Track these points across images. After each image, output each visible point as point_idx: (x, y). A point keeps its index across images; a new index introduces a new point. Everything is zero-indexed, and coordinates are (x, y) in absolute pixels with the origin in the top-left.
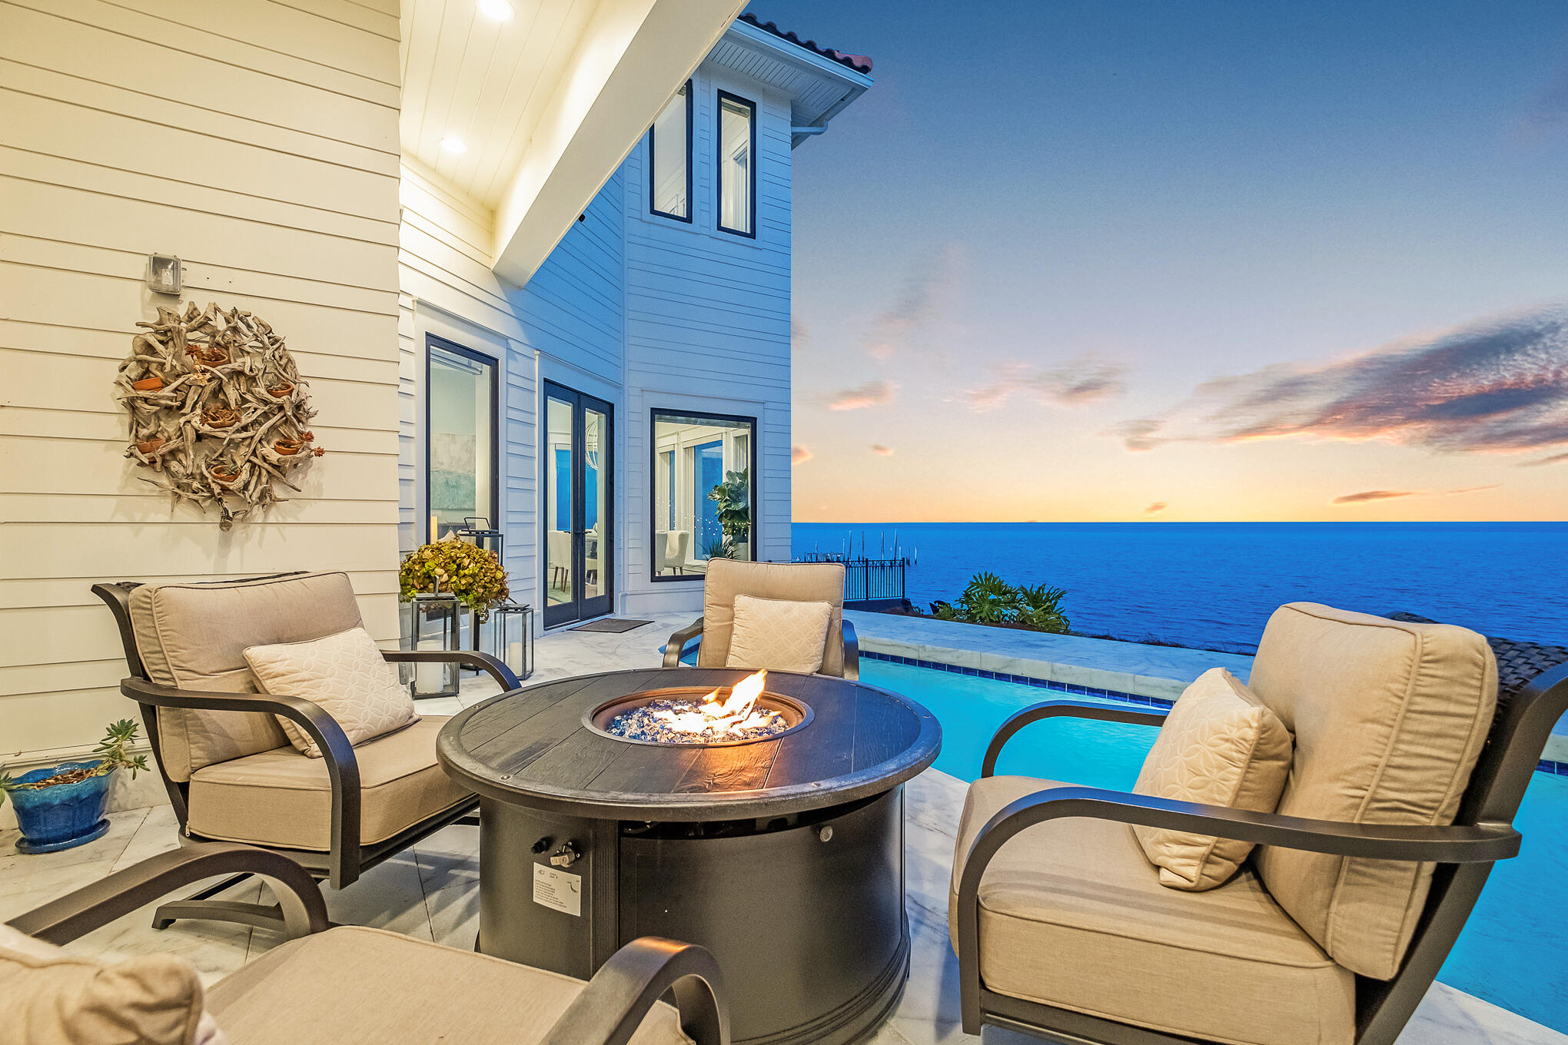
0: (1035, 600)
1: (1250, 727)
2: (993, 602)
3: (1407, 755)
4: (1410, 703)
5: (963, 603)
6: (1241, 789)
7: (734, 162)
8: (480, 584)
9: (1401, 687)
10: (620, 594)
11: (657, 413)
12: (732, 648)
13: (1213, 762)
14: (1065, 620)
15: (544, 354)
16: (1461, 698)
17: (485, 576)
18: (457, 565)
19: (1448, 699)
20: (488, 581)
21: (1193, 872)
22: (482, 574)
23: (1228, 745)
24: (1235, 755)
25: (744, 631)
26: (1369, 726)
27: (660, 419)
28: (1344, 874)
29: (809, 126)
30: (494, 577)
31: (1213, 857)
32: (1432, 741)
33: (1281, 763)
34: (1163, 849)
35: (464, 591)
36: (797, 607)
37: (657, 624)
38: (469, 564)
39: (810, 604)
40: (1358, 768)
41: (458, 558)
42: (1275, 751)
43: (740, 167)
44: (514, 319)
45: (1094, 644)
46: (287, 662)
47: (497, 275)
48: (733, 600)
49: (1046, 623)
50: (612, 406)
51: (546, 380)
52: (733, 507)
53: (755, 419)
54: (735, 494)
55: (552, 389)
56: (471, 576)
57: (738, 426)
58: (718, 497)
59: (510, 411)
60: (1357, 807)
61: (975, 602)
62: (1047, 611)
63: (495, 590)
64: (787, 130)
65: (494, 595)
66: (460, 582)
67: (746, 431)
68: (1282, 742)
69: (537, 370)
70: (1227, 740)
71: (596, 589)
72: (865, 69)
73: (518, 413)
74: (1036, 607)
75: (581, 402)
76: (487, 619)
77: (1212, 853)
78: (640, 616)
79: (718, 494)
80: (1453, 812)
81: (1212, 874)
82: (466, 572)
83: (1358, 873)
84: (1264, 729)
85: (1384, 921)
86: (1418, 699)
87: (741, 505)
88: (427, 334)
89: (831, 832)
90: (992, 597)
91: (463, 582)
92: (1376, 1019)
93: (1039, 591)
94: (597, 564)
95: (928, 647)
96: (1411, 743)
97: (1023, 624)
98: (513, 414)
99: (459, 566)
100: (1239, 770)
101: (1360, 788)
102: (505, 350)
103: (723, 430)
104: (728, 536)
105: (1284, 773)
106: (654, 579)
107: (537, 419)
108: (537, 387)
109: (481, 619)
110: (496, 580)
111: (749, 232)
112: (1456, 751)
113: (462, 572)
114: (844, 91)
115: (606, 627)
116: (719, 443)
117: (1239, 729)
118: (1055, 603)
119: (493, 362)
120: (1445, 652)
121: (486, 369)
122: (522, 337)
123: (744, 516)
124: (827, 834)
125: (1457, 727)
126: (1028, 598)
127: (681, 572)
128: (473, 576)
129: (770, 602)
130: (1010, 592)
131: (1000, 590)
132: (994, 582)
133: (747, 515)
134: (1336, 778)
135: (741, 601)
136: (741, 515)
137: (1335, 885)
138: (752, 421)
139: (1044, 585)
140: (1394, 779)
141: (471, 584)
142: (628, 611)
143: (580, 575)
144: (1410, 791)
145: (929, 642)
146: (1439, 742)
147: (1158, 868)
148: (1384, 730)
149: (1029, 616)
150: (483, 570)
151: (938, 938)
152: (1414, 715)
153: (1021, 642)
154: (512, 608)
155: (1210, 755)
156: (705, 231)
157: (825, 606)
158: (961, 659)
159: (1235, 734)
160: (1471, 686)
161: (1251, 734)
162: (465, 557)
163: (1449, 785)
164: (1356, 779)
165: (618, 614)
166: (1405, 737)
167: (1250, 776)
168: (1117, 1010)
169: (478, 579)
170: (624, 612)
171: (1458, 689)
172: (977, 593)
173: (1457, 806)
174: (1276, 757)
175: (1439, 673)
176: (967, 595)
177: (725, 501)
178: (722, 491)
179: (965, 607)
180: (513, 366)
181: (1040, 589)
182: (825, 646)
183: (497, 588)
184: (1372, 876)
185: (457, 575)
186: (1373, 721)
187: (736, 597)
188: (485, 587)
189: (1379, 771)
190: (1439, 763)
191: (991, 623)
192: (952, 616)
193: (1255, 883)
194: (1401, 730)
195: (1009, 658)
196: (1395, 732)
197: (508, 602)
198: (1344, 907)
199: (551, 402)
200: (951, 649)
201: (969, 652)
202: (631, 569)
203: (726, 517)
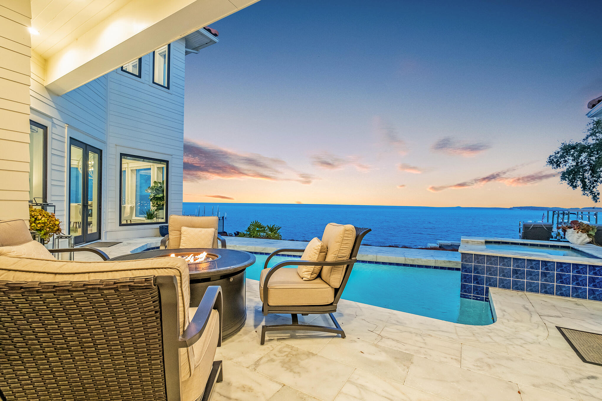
0: (271, 230)
1: (320, 246)
2: (257, 231)
3: (343, 247)
4: (343, 238)
5: (247, 231)
6: (318, 259)
7: (159, 55)
8: (47, 227)
9: (342, 236)
10: (104, 232)
11: (123, 155)
12: (181, 244)
13: (313, 254)
14: (281, 236)
15: (70, 126)
16: (350, 237)
17: (50, 223)
18: (35, 219)
19: (348, 237)
20: (52, 225)
21: (309, 277)
22: (49, 222)
23: (316, 250)
24: (317, 252)
25: (186, 238)
26: (337, 243)
27: (124, 158)
28: (333, 270)
29: (192, 49)
30: (54, 224)
31: (313, 273)
32: (346, 245)
33: (325, 253)
34: (304, 274)
35: (38, 230)
36: (204, 230)
37: (125, 242)
38: (42, 218)
39: (208, 229)
40: (335, 251)
41: (35, 215)
42: (324, 251)
43: (161, 58)
44: (55, 109)
45: (289, 242)
46: (16, 252)
47: (47, 88)
48: (181, 228)
49: (275, 237)
50: (101, 151)
51: (70, 138)
52: (157, 196)
53: (168, 161)
54: (158, 190)
55: (73, 141)
56: (43, 223)
57: (160, 164)
58: (150, 191)
59: (53, 150)
60: (335, 258)
61: (252, 231)
62: (275, 233)
63: (55, 229)
64: (184, 49)
65: (54, 231)
66: (37, 226)
67: (164, 166)
68: (325, 249)
69: (66, 133)
70: (315, 250)
71: (93, 229)
72: (215, 35)
73: (58, 152)
74: (271, 232)
75: (87, 148)
76: (49, 241)
77: (312, 273)
78: (115, 240)
79: (150, 190)
80: (349, 257)
81: (312, 277)
82: (40, 221)
83: (335, 269)
84: (322, 246)
85: (338, 277)
86: (344, 237)
87: (161, 195)
88: (30, 120)
89: (232, 279)
90: (257, 229)
91: (39, 226)
92: (337, 295)
93: (273, 227)
94: (94, 219)
95: (237, 246)
96: (343, 245)
97: (268, 237)
98: (54, 152)
99: (36, 219)
100: (317, 255)
101: (336, 254)
102: (51, 123)
103: (152, 164)
104: (155, 207)
105: (325, 255)
106: (121, 225)
107: (66, 155)
108: (67, 140)
109: (45, 242)
110: (56, 225)
111: (166, 86)
112: (349, 246)
113: (38, 222)
114: (207, 41)
115: (99, 245)
116: (150, 169)
117: (318, 247)
118: (277, 231)
119: (45, 128)
120: (348, 229)
121: (41, 131)
122: (59, 117)
123: (163, 200)
124: (231, 279)
125: (349, 242)
126: (269, 229)
127: (131, 222)
128: (44, 223)
129: (194, 229)
130: (263, 227)
131: (260, 226)
132: (258, 224)
133: (163, 198)
134: (332, 254)
135: (184, 229)
136: (161, 199)
137: (331, 273)
138: (167, 162)
139: (275, 225)
140: (340, 252)
141: (43, 227)
142: (108, 239)
143: (85, 224)
144: (343, 254)
145: (237, 244)
146: (347, 245)
147: (303, 278)
148: (339, 243)
149: (269, 235)
150: (49, 221)
151: (252, 312)
152: (344, 240)
153: (267, 242)
154: (64, 237)
155: (313, 253)
156: (147, 83)
157: (213, 229)
158: (248, 249)
159: (317, 248)
160: (351, 235)
161: (320, 248)
162: (39, 215)
163: (348, 252)
164: (335, 253)
165: (103, 240)
166: (342, 244)
167: (319, 256)
168: (294, 303)
169: (46, 224)
170: (106, 238)
171: (350, 235)
172: (252, 227)
173: (350, 256)
174: (324, 252)
175: (347, 233)
176: (249, 229)
177: (153, 193)
178: (152, 189)
179: (248, 233)
180: (55, 130)
181: (273, 226)
182: (213, 242)
183: (56, 228)
184: (337, 270)
185: (35, 223)
186: (338, 242)
187: (182, 227)
188: (50, 228)
189: (338, 251)
190: (347, 248)
191: (257, 237)
192: (244, 235)
193: (320, 279)
194: (342, 243)
195: (264, 247)
196: (341, 244)
197: (61, 234)
198: (332, 276)
199: (73, 148)
200: (245, 246)
201: (251, 246)
202: (109, 221)
203: (154, 200)
